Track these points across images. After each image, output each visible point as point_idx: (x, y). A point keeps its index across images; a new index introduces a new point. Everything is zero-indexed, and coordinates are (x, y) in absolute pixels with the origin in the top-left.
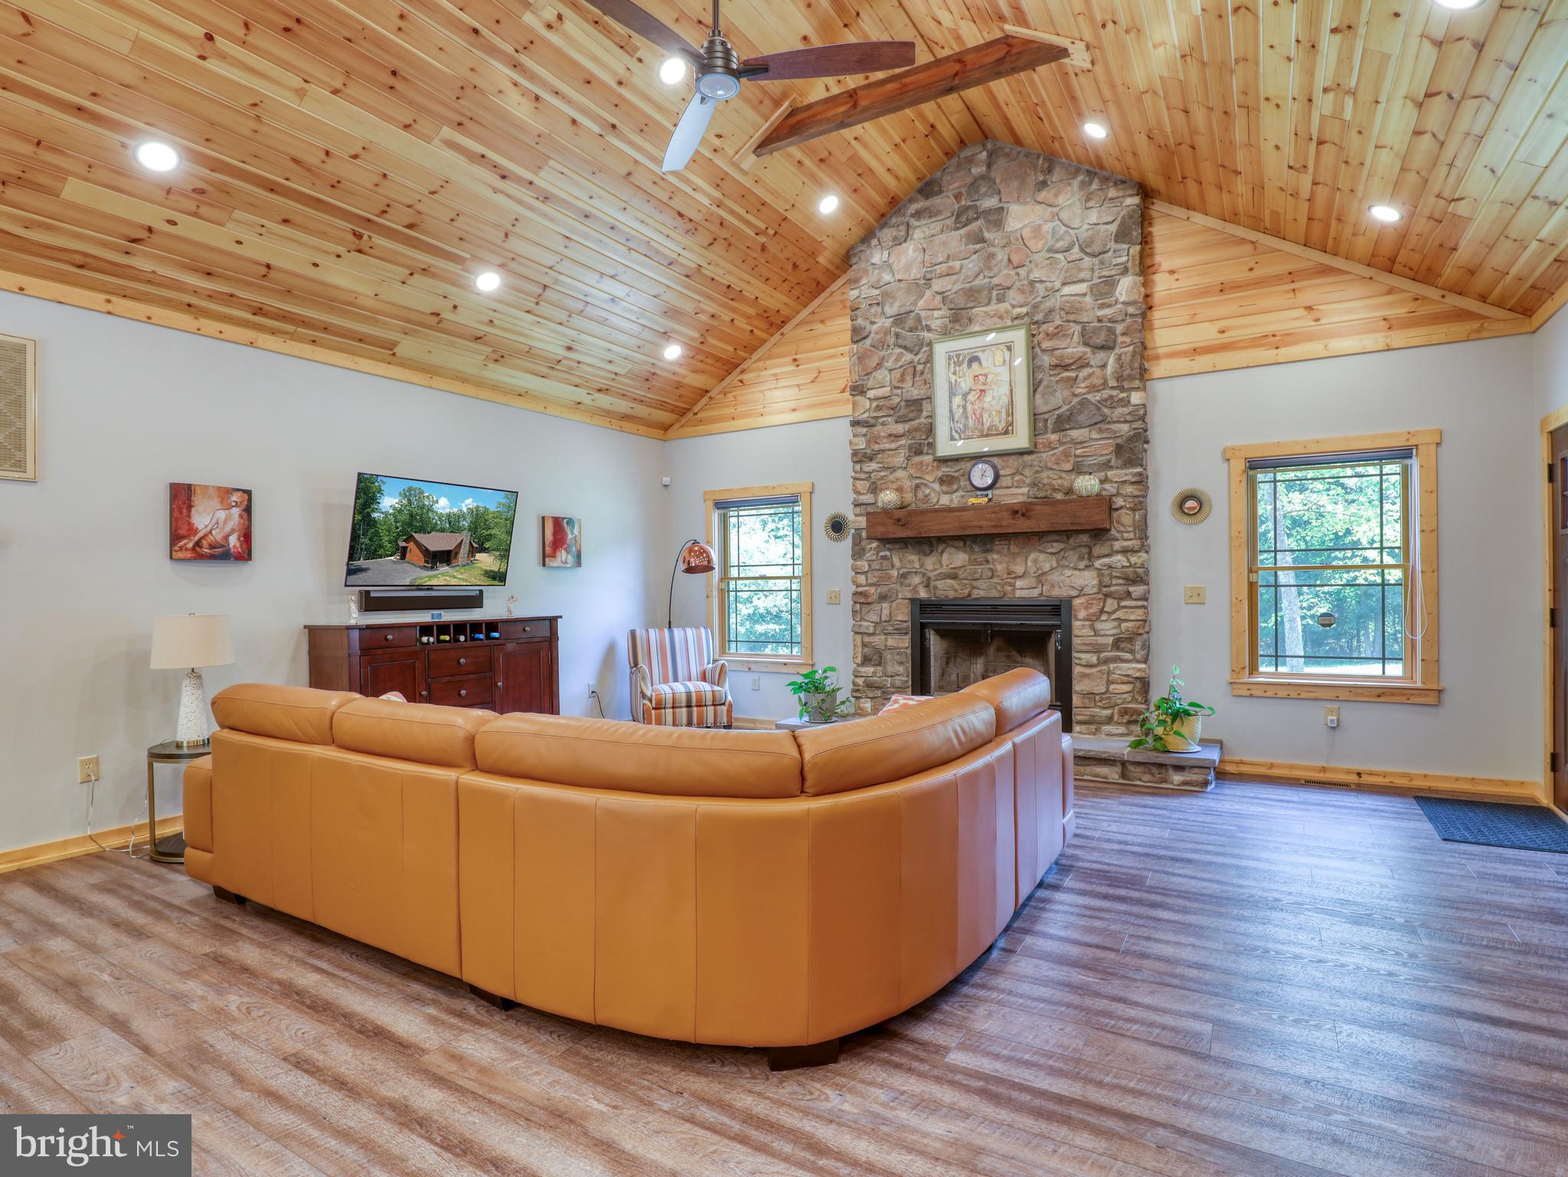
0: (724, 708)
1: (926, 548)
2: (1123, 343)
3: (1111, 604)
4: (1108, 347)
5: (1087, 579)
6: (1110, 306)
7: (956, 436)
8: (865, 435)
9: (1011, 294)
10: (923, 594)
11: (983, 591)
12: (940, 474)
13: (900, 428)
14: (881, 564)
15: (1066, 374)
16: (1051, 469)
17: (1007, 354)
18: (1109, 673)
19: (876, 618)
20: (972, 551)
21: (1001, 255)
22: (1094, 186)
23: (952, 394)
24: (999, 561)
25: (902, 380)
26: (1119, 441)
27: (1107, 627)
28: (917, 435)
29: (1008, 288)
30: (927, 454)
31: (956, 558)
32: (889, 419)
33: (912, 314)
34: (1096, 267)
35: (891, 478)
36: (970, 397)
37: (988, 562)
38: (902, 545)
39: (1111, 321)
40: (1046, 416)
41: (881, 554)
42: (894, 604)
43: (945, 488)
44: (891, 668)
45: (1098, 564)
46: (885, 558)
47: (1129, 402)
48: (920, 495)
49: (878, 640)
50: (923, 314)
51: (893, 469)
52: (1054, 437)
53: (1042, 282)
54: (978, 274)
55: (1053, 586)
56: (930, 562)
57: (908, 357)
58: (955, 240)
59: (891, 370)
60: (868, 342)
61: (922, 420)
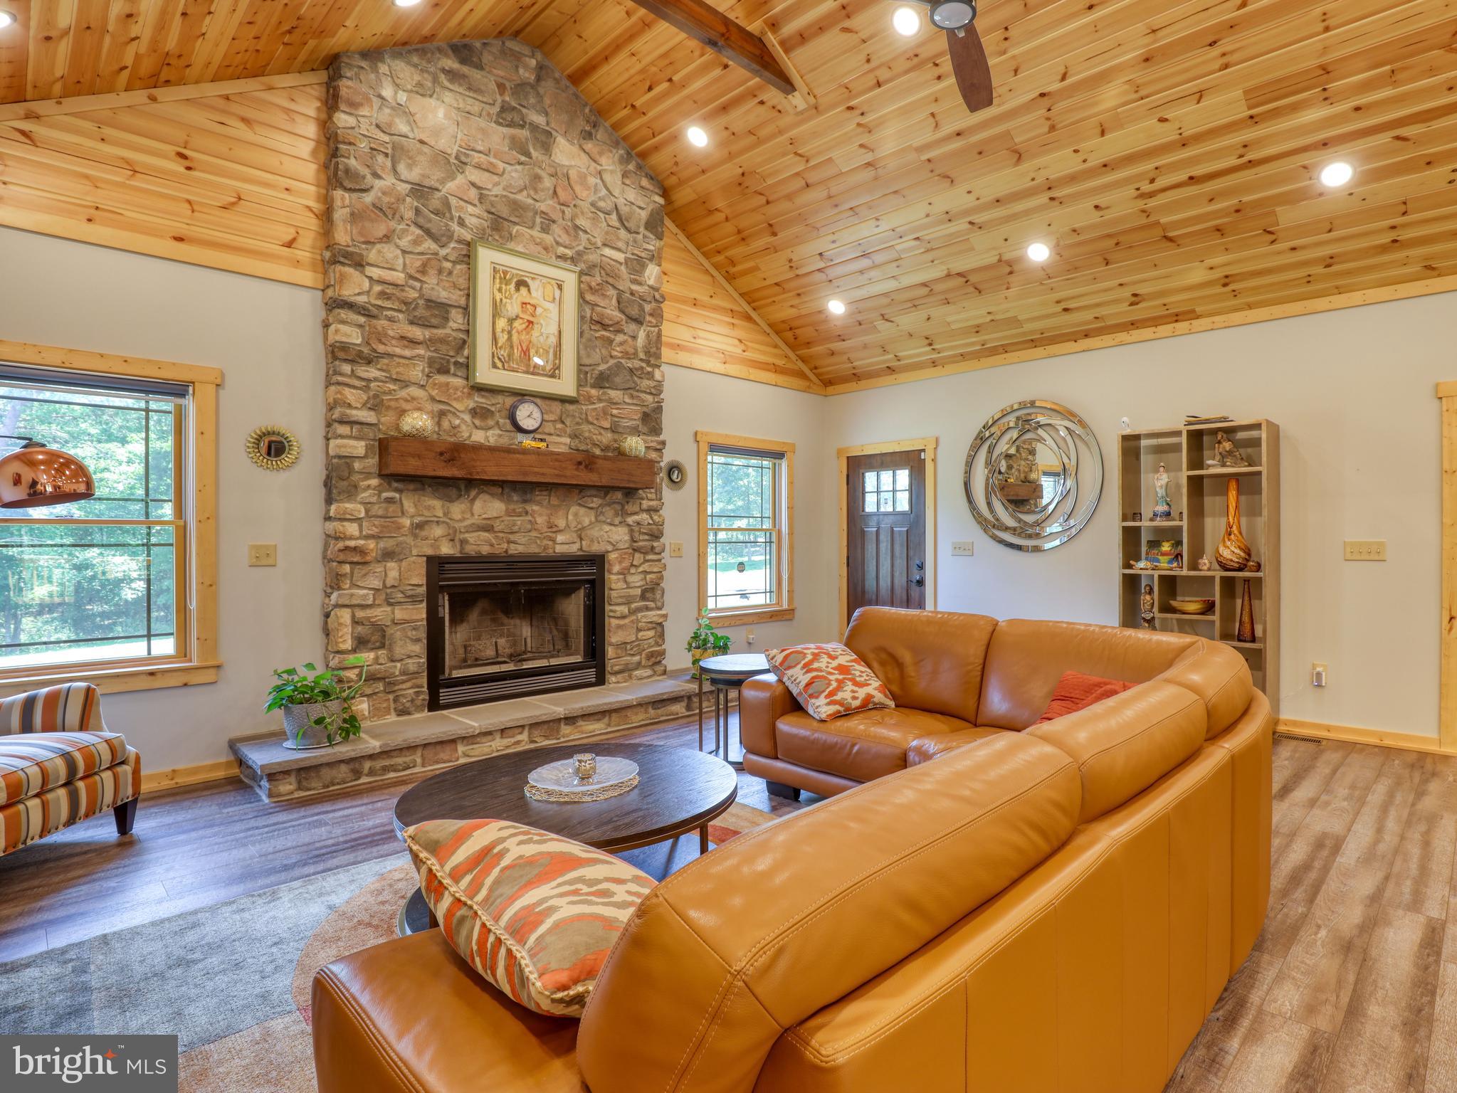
0: (127, 769)
1: (453, 492)
2: (650, 322)
3: (638, 558)
4: (639, 322)
5: (620, 535)
6: (640, 284)
7: (499, 365)
8: (361, 326)
9: (555, 228)
10: (446, 549)
11: (522, 546)
12: (472, 405)
13: (417, 333)
14: (386, 509)
15: (604, 333)
16: (592, 424)
17: (557, 292)
18: (638, 621)
19: (377, 583)
20: (509, 501)
21: (548, 183)
22: (631, 167)
23: (496, 314)
24: (540, 511)
25: (423, 270)
26: (645, 409)
27: (636, 580)
28: (444, 348)
29: (554, 222)
30: (455, 375)
31: (489, 507)
32: (401, 316)
33: (438, 195)
34: (631, 243)
35: (403, 393)
36: (517, 324)
37: (527, 513)
38: (419, 486)
39: (641, 298)
40: (587, 369)
41: (385, 495)
42: (404, 563)
43: (477, 422)
44: (399, 651)
45: (630, 520)
46: (390, 501)
47: (653, 376)
48: (446, 424)
49: (381, 614)
50: (453, 201)
51: (405, 384)
52: (594, 392)
53: (585, 232)
54: (521, 191)
55: (592, 541)
56: (457, 509)
57: (429, 245)
58: (498, 136)
59: (404, 252)
60: (368, 198)
61: (448, 331)
